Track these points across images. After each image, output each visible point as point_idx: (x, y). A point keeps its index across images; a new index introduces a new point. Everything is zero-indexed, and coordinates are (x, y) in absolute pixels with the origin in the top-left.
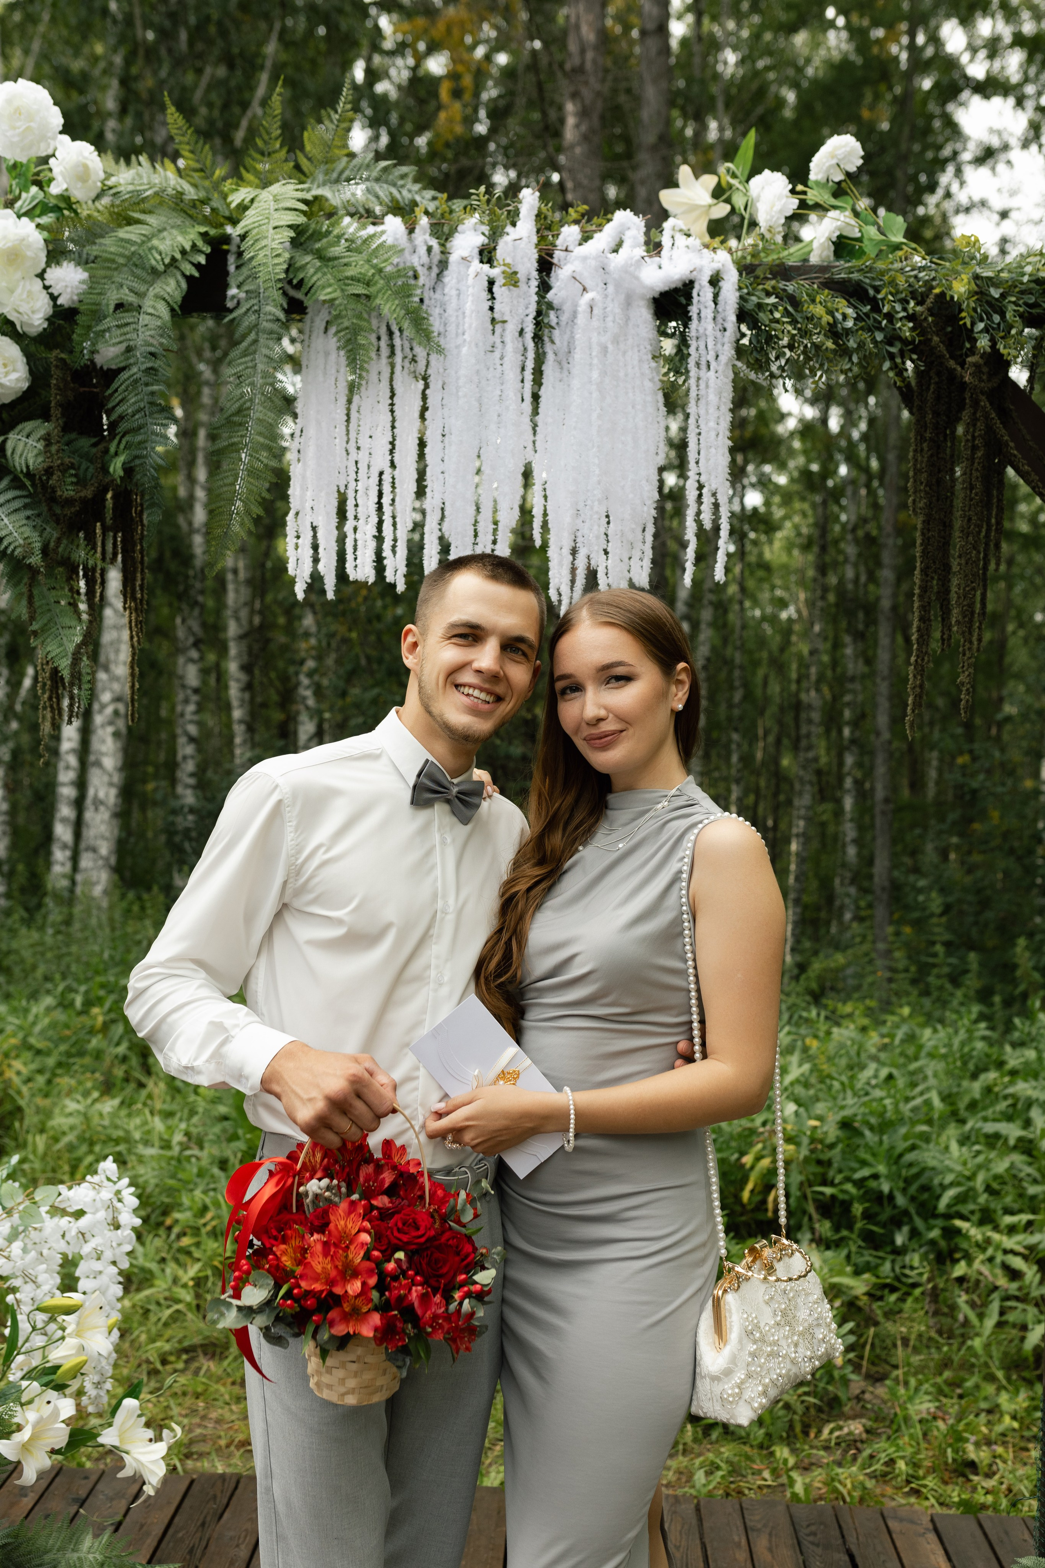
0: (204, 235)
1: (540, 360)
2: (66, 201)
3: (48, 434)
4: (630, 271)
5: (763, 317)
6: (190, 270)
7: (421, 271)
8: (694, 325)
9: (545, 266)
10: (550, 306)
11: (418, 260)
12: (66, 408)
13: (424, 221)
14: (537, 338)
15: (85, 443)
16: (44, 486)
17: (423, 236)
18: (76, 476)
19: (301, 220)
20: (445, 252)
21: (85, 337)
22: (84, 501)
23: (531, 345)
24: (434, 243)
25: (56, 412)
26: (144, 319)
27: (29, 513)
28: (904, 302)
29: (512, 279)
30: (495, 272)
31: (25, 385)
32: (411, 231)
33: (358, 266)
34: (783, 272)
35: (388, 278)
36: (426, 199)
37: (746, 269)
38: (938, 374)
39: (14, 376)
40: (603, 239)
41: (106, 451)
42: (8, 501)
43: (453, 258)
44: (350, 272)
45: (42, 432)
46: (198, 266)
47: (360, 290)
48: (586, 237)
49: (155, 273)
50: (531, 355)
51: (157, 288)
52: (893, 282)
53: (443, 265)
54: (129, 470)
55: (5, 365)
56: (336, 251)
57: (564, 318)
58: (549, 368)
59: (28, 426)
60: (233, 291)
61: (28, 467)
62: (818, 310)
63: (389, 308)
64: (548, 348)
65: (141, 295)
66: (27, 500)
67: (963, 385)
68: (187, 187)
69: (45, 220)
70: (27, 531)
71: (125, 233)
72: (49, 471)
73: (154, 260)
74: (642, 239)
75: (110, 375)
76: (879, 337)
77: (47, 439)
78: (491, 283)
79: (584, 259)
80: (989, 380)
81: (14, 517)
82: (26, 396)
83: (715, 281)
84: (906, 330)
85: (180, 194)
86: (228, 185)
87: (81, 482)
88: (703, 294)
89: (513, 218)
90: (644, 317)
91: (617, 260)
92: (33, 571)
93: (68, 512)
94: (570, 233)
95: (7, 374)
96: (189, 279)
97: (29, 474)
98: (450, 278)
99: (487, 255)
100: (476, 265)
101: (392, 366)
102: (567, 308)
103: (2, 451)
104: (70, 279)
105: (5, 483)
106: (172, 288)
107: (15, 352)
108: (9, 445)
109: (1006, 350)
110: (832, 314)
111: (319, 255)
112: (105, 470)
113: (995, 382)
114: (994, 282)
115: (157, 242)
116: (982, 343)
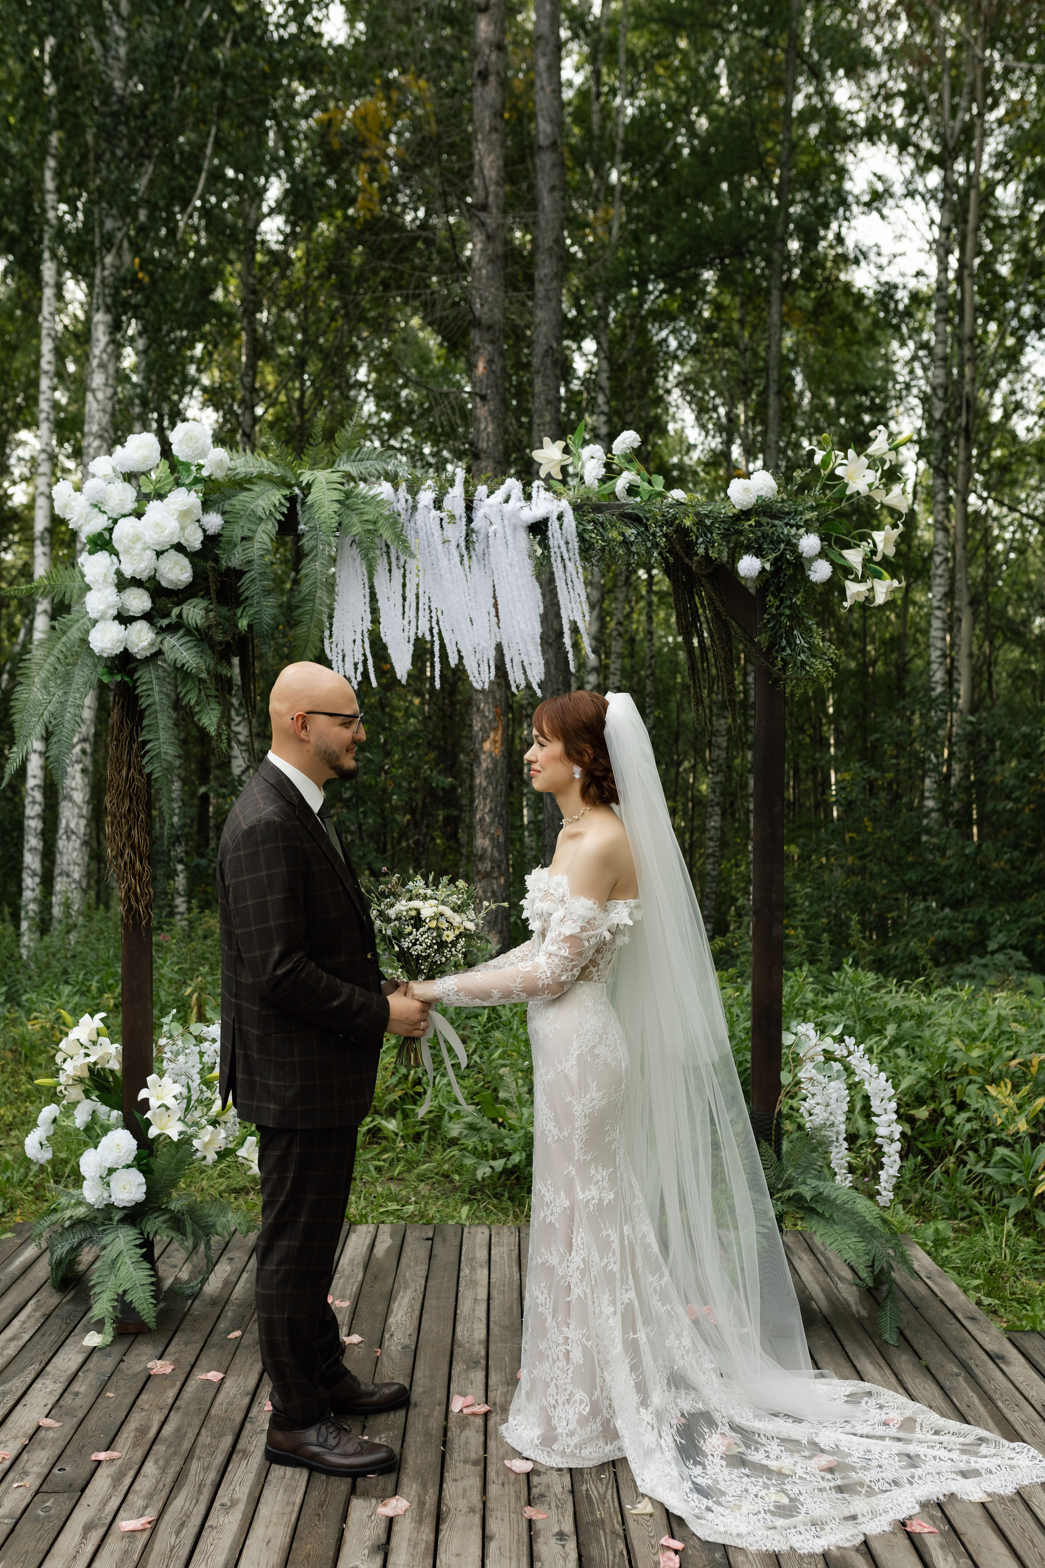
0: (285, 497)
2: (210, 481)
3: (207, 606)
4: (515, 514)
5: (586, 536)
6: (279, 517)
7: (402, 512)
8: (551, 540)
9: (470, 509)
10: (473, 531)
11: (400, 506)
12: (217, 592)
13: (403, 486)
14: (467, 548)
15: (224, 610)
16: (206, 634)
17: (403, 493)
18: (222, 629)
20: (415, 502)
21: (223, 551)
22: (226, 641)
23: (465, 553)
24: (409, 497)
25: (208, 593)
26: (257, 545)
27: (197, 649)
28: (661, 526)
29: (452, 517)
30: (443, 515)
31: (191, 580)
32: (396, 490)
33: (370, 513)
34: (598, 509)
35: (386, 518)
36: (405, 473)
37: (577, 508)
39: (185, 575)
40: (500, 494)
41: (237, 615)
42: (187, 642)
43: (420, 506)
44: (366, 518)
45: (203, 605)
46: (283, 514)
47: (371, 527)
48: (491, 492)
49: (261, 519)
51: (262, 526)
52: (654, 517)
53: (414, 508)
54: (250, 626)
55: (181, 569)
56: (358, 504)
57: (481, 537)
59: (195, 601)
60: (302, 527)
61: (196, 624)
62: (613, 534)
63: (387, 535)
64: (473, 553)
65: (255, 532)
66: (195, 642)
67: (692, 572)
68: (274, 469)
69: (200, 490)
70: (198, 660)
71: (243, 496)
72: (208, 626)
73: (260, 512)
74: (521, 495)
75: (239, 574)
76: (649, 544)
77: (207, 609)
78: (441, 520)
79: (491, 506)
80: (707, 568)
81: (189, 651)
82: (191, 586)
83: (560, 517)
84: (662, 541)
85: (271, 472)
86: (300, 469)
87: (224, 633)
88: (554, 525)
89: (452, 484)
90: (524, 535)
91: (508, 506)
92: (202, 680)
93: (218, 648)
94: (482, 490)
95: (181, 574)
96: (279, 522)
97: (197, 628)
98: (419, 515)
99: (438, 504)
100: (435, 513)
101: (390, 563)
102: (483, 532)
103: (180, 616)
104: (214, 521)
105: (181, 632)
106: (271, 527)
107: (185, 562)
108: (185, 612)
109: (713, 555)
110: (623, 534)
111: (348, 507)
112: (236, 626)
113: (710, 570)
114: (707, 516)
115: (261, 502)
116: (701, 551)
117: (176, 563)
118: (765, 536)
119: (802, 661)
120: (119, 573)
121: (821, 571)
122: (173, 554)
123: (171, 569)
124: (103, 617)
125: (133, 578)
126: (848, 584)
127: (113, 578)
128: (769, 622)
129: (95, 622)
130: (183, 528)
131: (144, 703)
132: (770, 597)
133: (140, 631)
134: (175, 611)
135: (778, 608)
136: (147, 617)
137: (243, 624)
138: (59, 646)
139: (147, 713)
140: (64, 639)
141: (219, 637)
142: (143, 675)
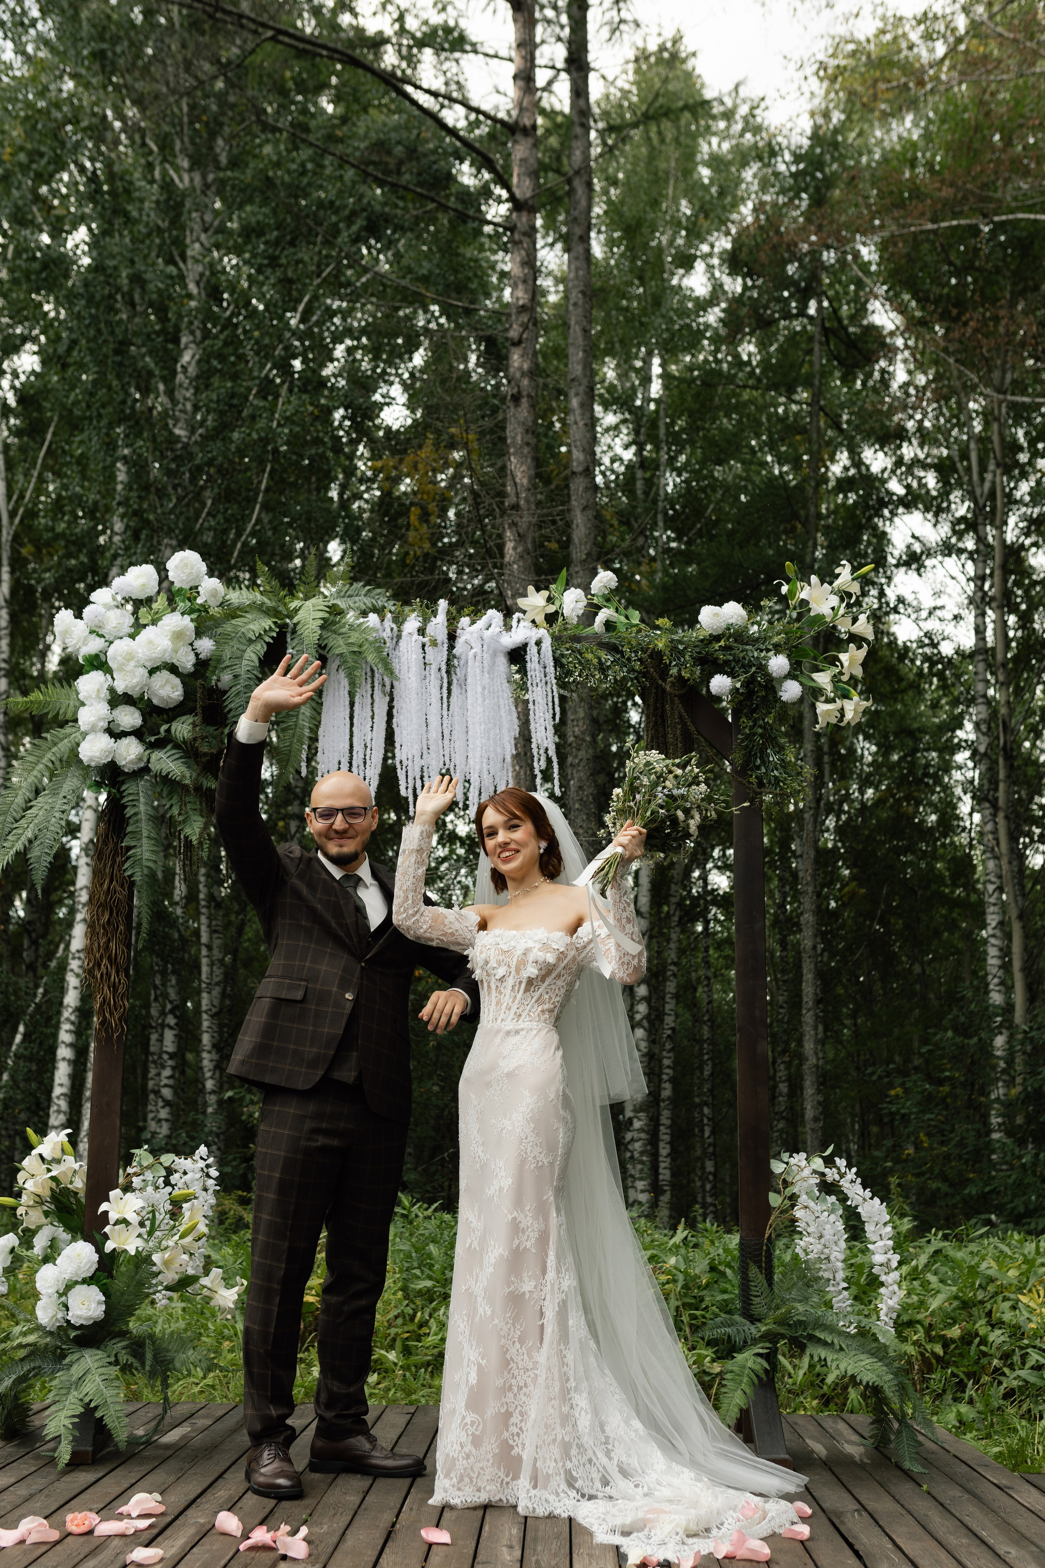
0: (276, 623)
1: (450, 684)
2: (204, 608)
3: (195, 722)
4: (495, 639)
5: (564, 661)
6: (268, 640)
7: (388, 640)
8: (528, 665)
9: (452, 637)
10: (455, 656)
11: (387, 634)
12: (204, 709)
13: (389, 616)
14: (448, 672)
16: (192, 746)
17: (389, 623)
18: (207, 743)
19: (326, 615)
20: (400, 631)
21: (213, 673)
23: (445, 676)
24: (394, 626)
25: (199, 710)
26: (244, 662)
27: (183, 760)
29: (434, 643)
30: (426, 640)
31: (182, 698)
32: (382, 620)
33: (354, 637)
34: (577, 639)
35: (371, 643)
36: (390, 605)
37: (555, 637)
39: (176, 693)
40: (481, 623)
42: (173, 755)
43: (404, 634)
44: (352, 640)
45: (191, 721)
46: (272, 638)
47: (356, 649)
48: (473, 622)
49: (251, 641)
50: (445, 681)
51: (252, 648)
52: (629, 643)
53: (399, 637)
55: (172, 688)
56: (343, 630)
57: (462, 662)
58: (454, 688)
59: (184, 718)
61: (184, 738)
62: (590, 656)
63: (371, 657)
64: (454, 677)
65: (244, 651)
66: (182, 754)
67: (666, 692)
68: (266, 600)
69: (194, 616)
70: (183, 768)
71: (236, 622)
72: (195, 739)
73: (250, 634)
74: (502, 623)
75: (226, 690)
77: (194, 725)
78: (424, 646)
79: (472, 633)
80: (681, 690)
81: (175, 763)
82: (181, 704)
83: (538, 643)
84: (637, 666)
85: (263, 603)
86: (287, 599)
87: (210, 746)
88: (532, 650)
89: (435, 614)
90: (502, 661)
91: (487, 634)
92: (185, 788)
93: (204, 761)
94: (465, 621)
95: (173, 693)
96: (268, 644)
97: (184, 742)
98: (402, 643)
99: (422, 631)
100: (416, 636)
101: (373, 687)
102: (463, 657)
103: (168, 731)
104: (206, 645)
105: (169, 747)
106: (260, 648)
107: (177, 681)
108: (173, 728)
109: (686, 675)
110: (599, 659)
111: (335, 632)
113: (683, 691)
114: (680, 642)
115: (251, 626)
116: (674, 671)
117: (167, 681)
118: (737, 661)
119: (775, 777)
120: (112, 690)
121: (791, 691)
122: (165, 674)
123: (162, 687)
124: (93, 729)
125: (125, 694)
126: (818, 704)
127: (105, 694)
128: (743, 741)
129: (85, 735)
130: (176, 651)
131: (129, 812)
132: (743, 720)
133: (129, 745)
134: (164, 727)
135: (751, 728)
136: (138, 733)
138: (49, 755)
139: (131, 821)
140: (55, 749)
141: (205, 749)
142: (129, 788)
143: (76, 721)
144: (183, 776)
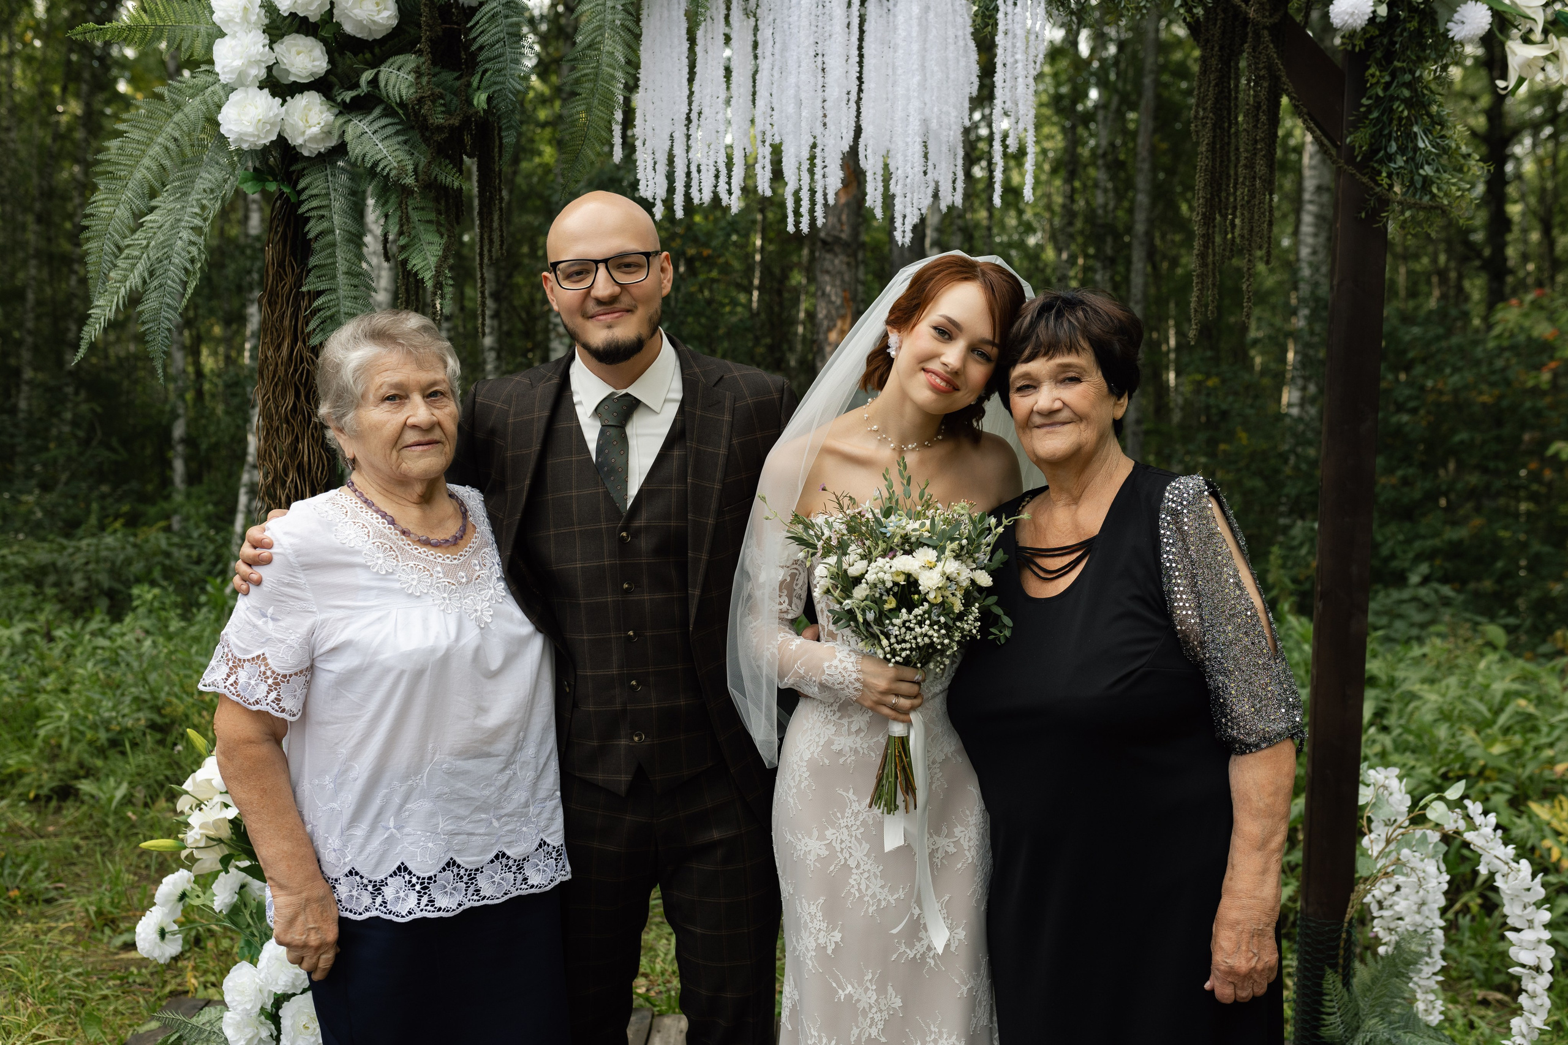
3: (418, 67)
12: (433, 42)
15: (448, 77)
16: (417, 114)
18: (444, 105)
22: (452, 128)
25: (425, 46)
27: (401, 138)
31: (395, 22)
38: (1224, 11)
39: (386, 14)
41: (469, 85)
42: (384, 127)
45: (412, 65)
54: (492, 104)
55: (378, 4)
59: (400, 59)
61: (401, 97)
66: (399, 127)
67: (1246, 21)
70: (402, 155)
72: (420, 101)
75: (471, 11)
77: (418, 72)
80: (1271, 16)
81: (387, 142)
82: (394, 34)
87: (448, 112)
92: (406, 191)
93: (438, 138)
95: (379, 12)
97: (402, 104)
103: (374, 82)
105: (377, 112)
108: (382, 78)
112: (469, 102)
113: (1276, 19)
119: (1425, 178)
120: (270, 7)
121: (1469, 22)
123: (358, 2)
124: (242, 80)
125: (293, 15)
126: (1514, 45)
127: (260, 17)
128: (1370, 110)
129: (230, 89)
131: (314, 228)
132: (1371, 71)
133: (308, 109)
134: (367, 76)
135: (1387, 86)
136: (321, 85)
137: (480, 99)
138: (169, 129)
139: (316, 246)
140: (178, 117)
141: (439, 119)
142: (314, 183)
143: (211, 62)
144: (402, 170)
